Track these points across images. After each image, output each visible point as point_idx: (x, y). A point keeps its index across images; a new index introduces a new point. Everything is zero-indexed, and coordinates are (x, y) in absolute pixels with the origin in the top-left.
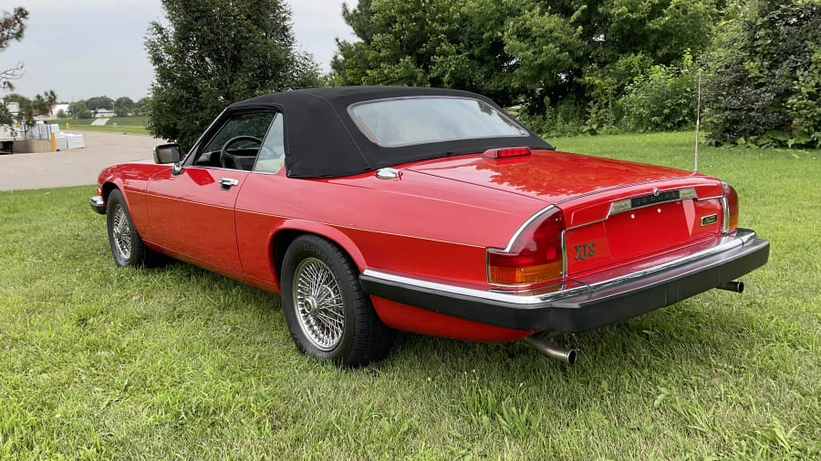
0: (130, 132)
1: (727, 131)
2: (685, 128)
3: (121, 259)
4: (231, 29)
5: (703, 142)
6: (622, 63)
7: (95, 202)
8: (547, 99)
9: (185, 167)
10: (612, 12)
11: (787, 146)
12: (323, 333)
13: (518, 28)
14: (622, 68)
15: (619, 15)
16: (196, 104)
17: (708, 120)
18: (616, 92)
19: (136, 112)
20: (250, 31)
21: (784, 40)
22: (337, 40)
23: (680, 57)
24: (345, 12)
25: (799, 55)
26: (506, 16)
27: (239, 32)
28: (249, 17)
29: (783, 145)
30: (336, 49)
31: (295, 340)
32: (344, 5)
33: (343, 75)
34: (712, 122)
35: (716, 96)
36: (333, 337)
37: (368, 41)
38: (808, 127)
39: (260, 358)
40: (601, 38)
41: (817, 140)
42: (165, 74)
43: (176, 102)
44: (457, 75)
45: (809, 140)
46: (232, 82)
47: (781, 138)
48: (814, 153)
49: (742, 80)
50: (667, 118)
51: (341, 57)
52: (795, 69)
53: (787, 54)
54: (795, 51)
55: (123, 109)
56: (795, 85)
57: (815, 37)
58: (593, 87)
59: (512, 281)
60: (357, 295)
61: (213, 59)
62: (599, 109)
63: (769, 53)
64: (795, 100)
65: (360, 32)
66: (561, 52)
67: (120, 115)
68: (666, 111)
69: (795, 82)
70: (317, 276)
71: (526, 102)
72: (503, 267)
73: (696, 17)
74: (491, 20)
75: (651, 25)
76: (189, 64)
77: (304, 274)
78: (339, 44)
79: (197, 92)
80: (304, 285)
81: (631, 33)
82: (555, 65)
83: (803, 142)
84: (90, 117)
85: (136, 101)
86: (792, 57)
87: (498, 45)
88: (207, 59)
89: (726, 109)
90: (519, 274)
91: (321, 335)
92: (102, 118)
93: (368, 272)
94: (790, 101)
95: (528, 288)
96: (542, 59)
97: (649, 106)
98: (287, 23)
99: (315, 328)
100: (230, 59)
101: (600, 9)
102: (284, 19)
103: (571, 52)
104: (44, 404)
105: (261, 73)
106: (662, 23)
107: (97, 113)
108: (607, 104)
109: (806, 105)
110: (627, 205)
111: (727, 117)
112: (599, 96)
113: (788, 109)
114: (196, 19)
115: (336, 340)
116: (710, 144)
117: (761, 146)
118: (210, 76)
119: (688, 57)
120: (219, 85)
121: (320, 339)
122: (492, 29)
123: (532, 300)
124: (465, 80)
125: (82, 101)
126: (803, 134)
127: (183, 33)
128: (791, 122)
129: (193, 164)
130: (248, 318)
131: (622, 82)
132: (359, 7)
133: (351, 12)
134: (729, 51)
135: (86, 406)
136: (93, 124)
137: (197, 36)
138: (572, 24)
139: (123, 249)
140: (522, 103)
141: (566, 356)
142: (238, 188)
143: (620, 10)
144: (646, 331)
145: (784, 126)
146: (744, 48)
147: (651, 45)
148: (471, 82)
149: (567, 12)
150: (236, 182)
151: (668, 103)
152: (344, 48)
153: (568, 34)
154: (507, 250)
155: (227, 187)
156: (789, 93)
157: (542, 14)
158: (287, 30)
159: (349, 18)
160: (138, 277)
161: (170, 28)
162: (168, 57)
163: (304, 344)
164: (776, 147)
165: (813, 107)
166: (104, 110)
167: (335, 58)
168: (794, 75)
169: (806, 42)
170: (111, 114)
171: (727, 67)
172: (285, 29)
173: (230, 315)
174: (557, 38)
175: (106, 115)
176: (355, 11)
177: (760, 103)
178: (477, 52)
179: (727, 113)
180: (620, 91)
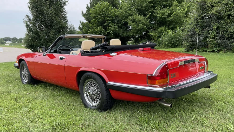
0: (17, 47)
1: (191, 47)
2: (178, 47)
3: (24, 82)
4: (49, 17)
5: (184, 50)
6: (160, 29)
7: (16, 65)
8: (140, 39)
9: (47, 54)
10: (157, 15)
11: (207, 51)
12: (93, 101)
13: (132, 19)
14: (160, 31)
15: (159, 16)
16: (39, 38)
17: (185, 44)
18: (158, 37)
19: (18, 42)
20: (55, 18)
21: (206, 23)
22: (80, 21)
23: (176, 28)
24: (83, 13)
25: (210, 27)
26: (128, 16)
27: (52, 18)
28: (55, 14)
29: (206, 51)
30: (80, 24)
31: (84, 104)
32: (82, 11)
33: (82, 31)
34: (186, 45)
35: (188, 38)
36: (96, 103)
37: (89, 22)
38: (213, 46)
39: (74, 109)
40: (154, 22)
41: (215, 50)
42: (30, 30)
43: (33, 38)
44: (115, 32)
45: (213, 50)
46: (50, 32)
47: (205, 49)
48: (214, 53)
49: (194, 34)
50: (173, 44)
51: (81, 26)
52: (208, 31)
53: (206, 27)
54: (209, 26)
55: (15, 41)
56: (209, 35)
57: (214, 22)
58: (152, 36)
59: (155, 84)
60: (105, 89)
61: (45, 26)
62: (154, 42)
63: (202, 26)
64: (209, 39)
65: (87, 19)
66: (144, 26)
67: (14, 42)
68: (173, 42)
69: (209, 34)
70: (91, 85)
71: (133, 40)
72: (152, 80)
73: (180, 17)
74: (124, 17)
75: (168, 19)
76: (37, 27)
77: (87, 84)
78: (81, 22)
79: (39, 35)
80: (87, 87)
81: (162, 21)
82: (142, 29)
83: (211, 50)
84: (4, 43)
85: (18, 39)
86: (208, 27)
87: (126, 24)
88: (43, 26)
89: (190, 41)
90: (157, 82)
91: (92, 102)
92: (8, 43)
93: (109, 83)
94: (208, 39)
95: (159, 86)
96: (139, 28)
97: (168, 41)
98: (66, 16)
99: (90, 100)
100: (50, 26)
101: (154, 15)
102: (65, 15)
103: (146, 26)
104: (9, 124)
105: (59, 30)
106: (171, 19)
107: (6, 42)
108: (156, 40)
109: (212, 40)
110: (183, 63)
111: (190, 44)
112: (154, 38)
113: (207, 41)
114: (39, 14)
115: (98, 103)
116: (186, 51)
117: (200, 51)
118: (43, 30)
119: (178, 28)
120: (46, 33)
121: (92, 103)
122: (124, 19)
123: (161, 89)
124: (117, 33)
125: (2, 38)
126: (211, 48)
127: (36, 18)
128: (208, 45)
129: (50, 53)
130: (67, 98)
131: (160, 35)
132: (87, 12)
133: (84, 13)
134: (191, 26)
135: (23, 124)
136: (5, 45)
137: (40, 19)
138: (147, 19)
139: (25, 79)
140: (132, 40)
141: (169, 105)
142: (65, 59)
143: (159, 15)
144: (184, 100)
145: (206, 46)
146: (195, 25)
147: (168, 24)
148: (118, 34)
149: (145, 15)
150: (65, 58)
151: (173, 40)
152: (82, 23)
153: (146, 21)
154: (154, 75)
155: (62, 59)
156: (207, 37)
157: (139, 15)
158: (66, 18)
159: (84, 15)
160: (30, 87)
161: (31, 17)
162: (30, 25)
163: (87, 105)
164: (204, 52)
165: (213, 41)
166: (8, 41)
167: (80, 26)
168: (208, 32)
169: (211, 23)
170: (10, 42)
171: (190, 30)
172: (66, 17)
173: (61, 97)
174: (143, 22)
175: (9, 42)
176: (85, 13)
177: (200, 40)
178: (120, 25)
179: (191, 42)
180: (159, 37)
